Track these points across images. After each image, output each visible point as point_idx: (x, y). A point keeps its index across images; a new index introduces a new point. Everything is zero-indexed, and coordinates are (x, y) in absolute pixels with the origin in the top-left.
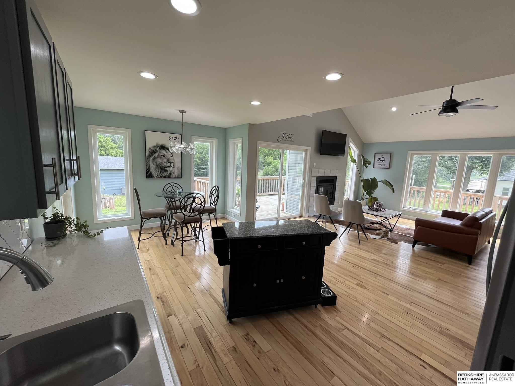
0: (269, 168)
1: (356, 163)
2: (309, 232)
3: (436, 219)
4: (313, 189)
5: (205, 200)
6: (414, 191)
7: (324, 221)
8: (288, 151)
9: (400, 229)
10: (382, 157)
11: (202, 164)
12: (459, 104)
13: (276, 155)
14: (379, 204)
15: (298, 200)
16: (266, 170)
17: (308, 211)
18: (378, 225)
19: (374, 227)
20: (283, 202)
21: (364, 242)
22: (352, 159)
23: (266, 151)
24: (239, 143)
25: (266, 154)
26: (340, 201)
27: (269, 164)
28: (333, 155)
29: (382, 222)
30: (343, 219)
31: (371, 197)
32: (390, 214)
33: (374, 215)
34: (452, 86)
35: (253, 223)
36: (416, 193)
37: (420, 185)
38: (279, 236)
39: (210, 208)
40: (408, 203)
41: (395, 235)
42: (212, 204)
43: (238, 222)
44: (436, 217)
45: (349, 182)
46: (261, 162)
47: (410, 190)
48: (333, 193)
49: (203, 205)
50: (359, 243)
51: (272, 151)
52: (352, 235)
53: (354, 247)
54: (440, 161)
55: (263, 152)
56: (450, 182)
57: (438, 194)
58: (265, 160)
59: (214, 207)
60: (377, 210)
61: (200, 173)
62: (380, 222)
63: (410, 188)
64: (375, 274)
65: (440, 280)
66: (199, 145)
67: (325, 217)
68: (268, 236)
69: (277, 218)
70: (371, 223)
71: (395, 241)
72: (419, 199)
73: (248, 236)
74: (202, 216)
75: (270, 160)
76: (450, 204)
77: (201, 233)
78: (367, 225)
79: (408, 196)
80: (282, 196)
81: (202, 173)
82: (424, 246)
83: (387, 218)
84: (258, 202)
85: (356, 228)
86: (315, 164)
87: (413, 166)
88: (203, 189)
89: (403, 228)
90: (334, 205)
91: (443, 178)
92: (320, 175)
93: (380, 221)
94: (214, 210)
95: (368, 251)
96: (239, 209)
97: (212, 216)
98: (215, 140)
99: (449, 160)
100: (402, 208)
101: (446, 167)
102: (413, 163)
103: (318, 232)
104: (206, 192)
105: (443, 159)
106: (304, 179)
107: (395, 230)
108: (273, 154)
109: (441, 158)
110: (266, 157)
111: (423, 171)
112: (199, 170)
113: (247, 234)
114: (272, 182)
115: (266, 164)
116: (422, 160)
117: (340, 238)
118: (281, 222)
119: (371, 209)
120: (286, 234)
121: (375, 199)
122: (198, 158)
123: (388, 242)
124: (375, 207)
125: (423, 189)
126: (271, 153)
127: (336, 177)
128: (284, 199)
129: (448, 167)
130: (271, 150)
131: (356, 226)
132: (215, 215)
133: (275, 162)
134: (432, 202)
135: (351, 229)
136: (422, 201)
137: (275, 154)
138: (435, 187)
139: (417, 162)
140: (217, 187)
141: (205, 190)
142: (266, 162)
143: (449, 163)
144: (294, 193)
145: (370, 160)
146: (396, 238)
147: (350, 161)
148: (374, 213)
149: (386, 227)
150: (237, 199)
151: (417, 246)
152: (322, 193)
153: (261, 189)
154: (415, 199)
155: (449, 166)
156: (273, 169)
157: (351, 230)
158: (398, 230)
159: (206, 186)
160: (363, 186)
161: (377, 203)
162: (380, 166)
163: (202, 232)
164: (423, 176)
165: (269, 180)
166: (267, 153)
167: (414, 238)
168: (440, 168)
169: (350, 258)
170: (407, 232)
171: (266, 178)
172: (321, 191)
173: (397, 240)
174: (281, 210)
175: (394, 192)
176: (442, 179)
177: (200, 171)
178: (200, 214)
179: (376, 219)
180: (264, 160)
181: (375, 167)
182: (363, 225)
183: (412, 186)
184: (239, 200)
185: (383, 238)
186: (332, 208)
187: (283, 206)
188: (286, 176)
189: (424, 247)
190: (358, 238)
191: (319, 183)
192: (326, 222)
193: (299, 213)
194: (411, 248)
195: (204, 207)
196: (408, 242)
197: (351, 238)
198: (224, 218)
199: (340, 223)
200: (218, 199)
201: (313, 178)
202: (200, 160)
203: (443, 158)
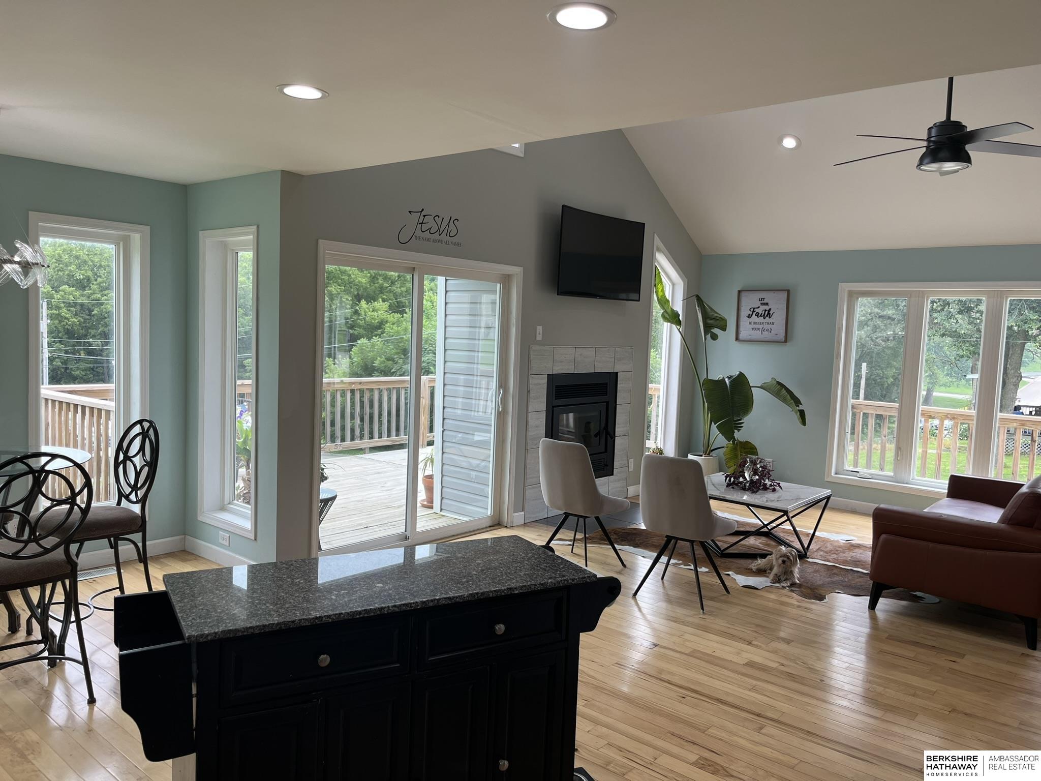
0: (373, 346)
1: (678, 323)
2: (518, 585)
3: (932, 508)
4: (538, 421)
5: (88, 484)
6: (866, 415)
7: (580, 536)
8: (441, 280)
9: (830, 547)
10: (761, 304)
11: (87, 328)
12: (972, 136)
13: (401, 294)
14: (758, 466)
15: (484, 464)
16: (362, 351)
17: (520, 504)
18: (760, 541)
19: (750, 547)
20: (428, 472)
21: (717, 605)
22: (666, 311)
23: (361, 278)
24: (244, 246)
25: (360, 293)
26: (631, 461)
27: (376, 329)
28: (602, 297)
29: (775, 527)
30: (643, 527)
31: (734, 443)
32: (798, 499)
33: (748, 505)
34: (949, 78)
35: (309, 566)
36: (872, 422)
37: (883, 398)
38: (405, 611)
39: (116, 514)
40: (850, 456)
41: (816, 571)
42: (127, 497)
43: (246, 567)
44: (932, 499)
45: (659, 390)
46: (344, 321)
47: (854, 415)
48: (607, 433)
49: (83, 506)
50: (703, 609)
51: (386, 278)
52: (678, 582)
53: (684, 623)
54: (935, 315)
55: (349, 285)
56: (969, 385)
57: (936, 422)
58: (359, 314)
59: (136, 509)
60: (755, 487)
61: (78, 368)
62: (765, 529)
63: (853, 407)
64: (758, 715)
65: (954, 710)
66: (71, 250)
67: (581, 520)
68: (360, 612)
69: (406, 538)
70: (737, 533)
71: (816, 593)
72: (882, 442)
73: (275, 619)
74: (77, 555)
75: (376, 314)
76: (970, 454)
77: (73, 627)
78: (724, 542)
79: (849, 435)
80: (424, 452)
81: (85, 370)
82: (904, 603)
83: (785, 513)
84: (326, 478)
85: (690, 554)
86: (540, 329)
87: (857, 334)
88: (86, 435)
89: (836, 544)
90: (613, 475)
91: (948, 370)
92: (559, 369)
93: (766, 523)
94: (139, 524)
95: (732, 637)
96: (248, 510)
97: (126, 549)
98: (136, 231)
99: (960, 312)
100: (833, 474)
101: (954, 334)
102: (856, 324)
103: (552, 580)
104: (99, 449)
105: (943, 310)
106: (503, 384)
107: (816, 554)
108: (391, 291)
109: (937, 306)
110: (363, 303)
111: (889, 348)
112: (74, 354)
113: (271, 615)
114: (385, 398)
115: (362, 331)
116: (885, 313)
117: (637, 596)
118: (423, 553)
119: (734, 483)
120: (432, 601)
121: (748, 448)
122: (69, 305)
123: (795, 598)
124: (747, 475)
125: (890, 408)
126: (382, 290)
127: (617, 373)
128: (432, 461)
129: (959, 337)
130: (380, 275)
131: (690, 550)
132: (140, 545)
133: (398, 323)
134: (919, 450)
135: (672, 561)
136: (891, 447)
137: (399, 290)
138: (927, 401)
139: (872, 319)
140: (146, 425)
141: (94, 439)
142: (362, 323)
143: (962, 324)
144: (470, 437)
145: (724, 314)
146: (819, 579)
147: (660, 314)
148: (745, 497)
149: (788, 545)
150: (242, 471)
151: (882, 603)
152: (569, 432)
153: (343, 428)
154: (871, 445)
155: (963, 332)
156: (391, 349)
157: (675, 565)
158: (822, 553)
159: (103, 420)
160: (706, 404)
161: (754, 463)
162: (757, 335)
163: (78, 621)
164: (889, 365)
165: (371, 390)
166: (366, 289)
167: (872, 576)
168: (937, 339)
169: (673, 668)
170: (852, 557)
171: (360, 383)
172: (568, 425)
173: (823, 585)
174: (424, 506)
175: (804, 422)
176: (947, 375)
177: (79, 360)
178: (67, 543)
179: (751, 518)
180: (356, 312)
181: (741, 336)
182: (713, 541)
183: (861, 400)
184: (248, 474)
185: (777, 585)
186: (605, 486)
187: (430, 489)
188: (438, 377)
189: (903, 606)
190: (696, 591)
191: (558, 397)
192: (586, 540)
193: (489, 512)
194: (866, 613)
195: (85, 511)
196: (856, 592)
197: (675, 593)
198: (184, 553)
199: (636, 539)
200: (151, 477)
201: (533, 381)
202: (76, 315)
203: (944, 306)
